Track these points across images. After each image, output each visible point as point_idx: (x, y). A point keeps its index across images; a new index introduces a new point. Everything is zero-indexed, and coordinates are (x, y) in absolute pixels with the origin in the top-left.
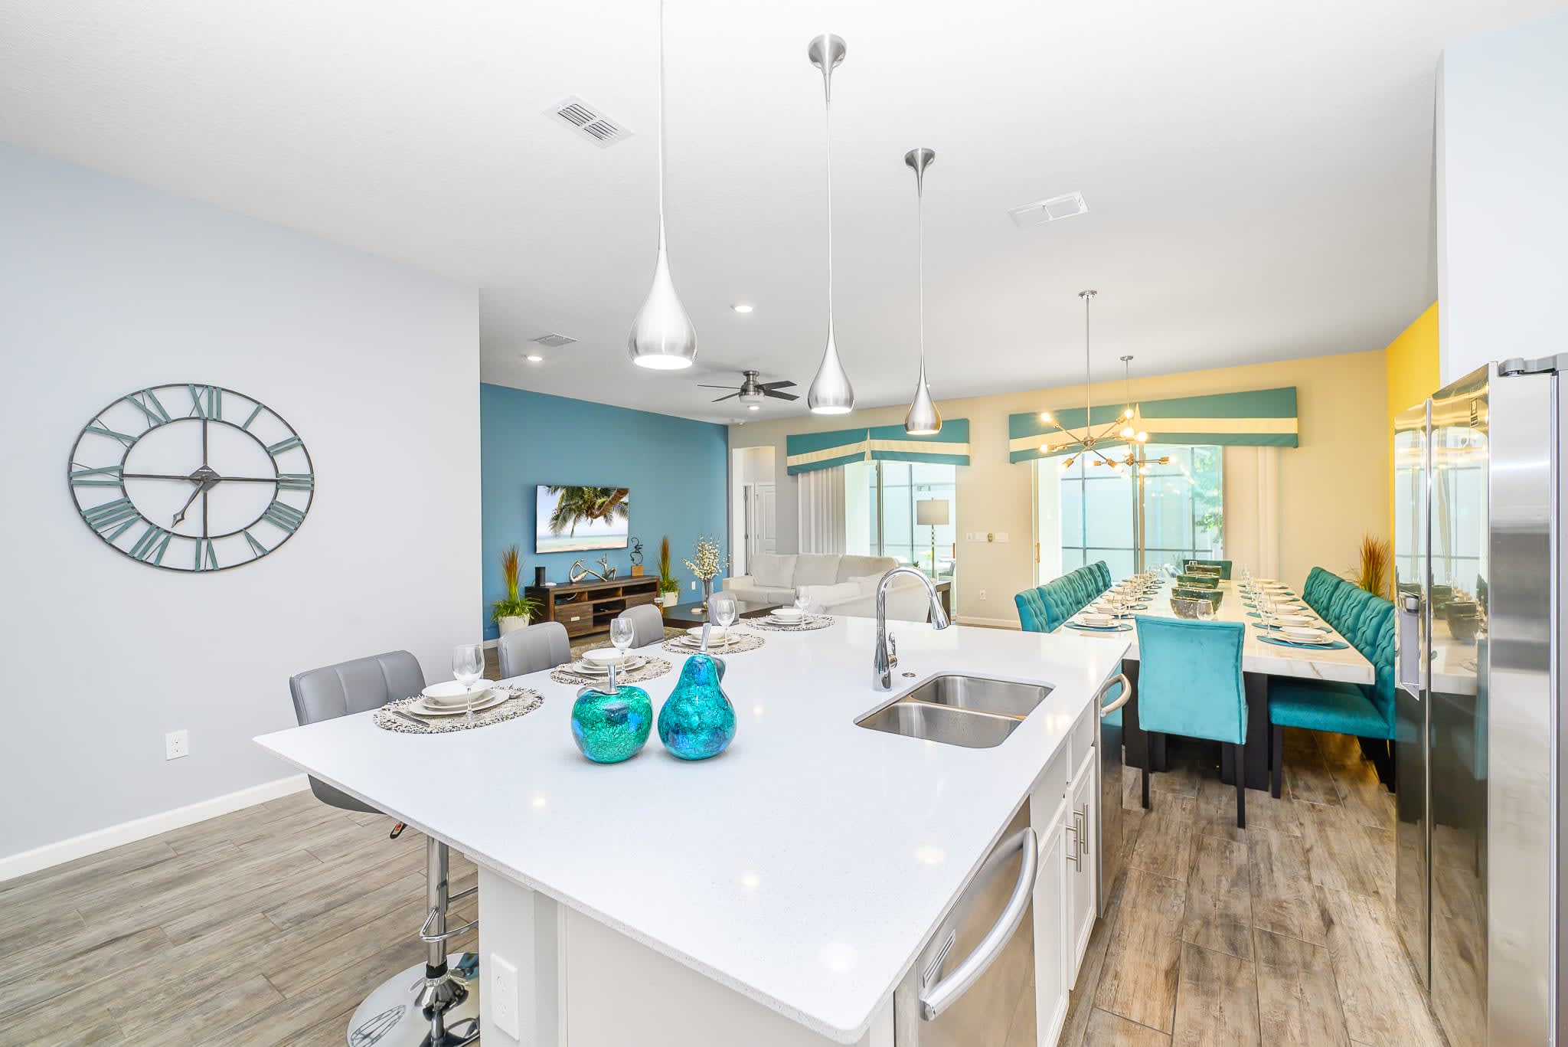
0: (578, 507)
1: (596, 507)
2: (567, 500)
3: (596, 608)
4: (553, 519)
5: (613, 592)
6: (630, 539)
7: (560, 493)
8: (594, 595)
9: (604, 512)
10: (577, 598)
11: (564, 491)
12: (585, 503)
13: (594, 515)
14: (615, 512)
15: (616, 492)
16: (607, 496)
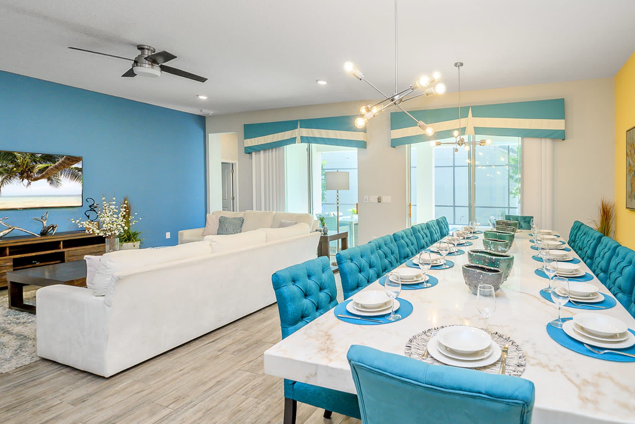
0: (6, 170)
1: (36, 170)
5: (55, 245)
6: (84, 199)
8: (15, 250)
9: (47, 175)
12: (17, 166)
13: (32, 177)
14: (63, 175)
15: (63, 159)
16: (51, 161)
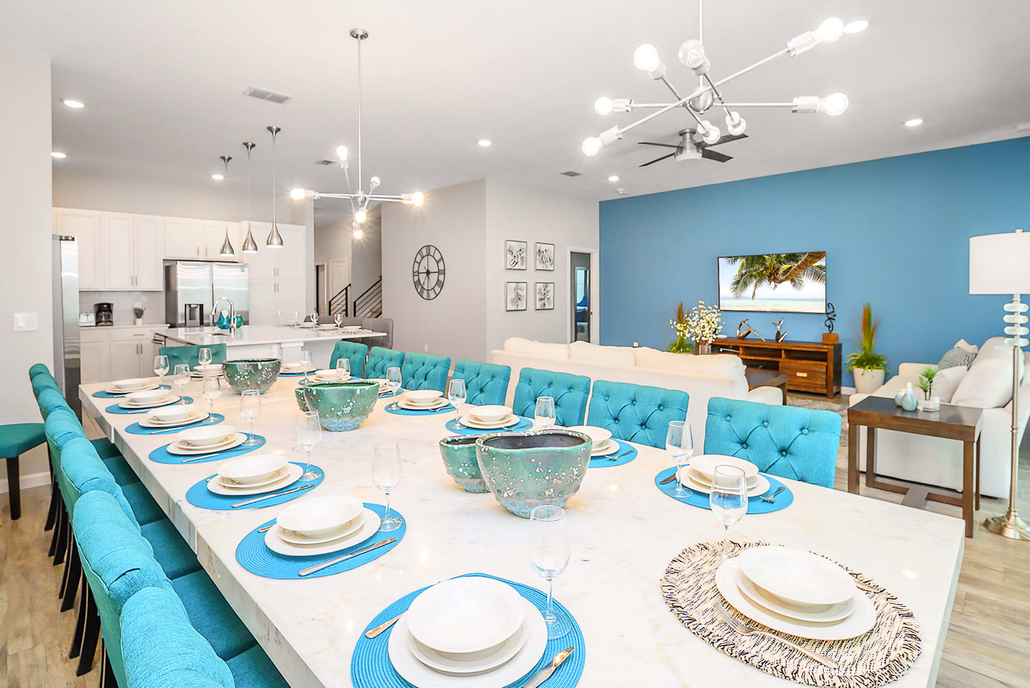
0: (759, 274)
1: (781, 272)
2: (747, 268)
4: (734, 284)
6: (827, 307)
7: (739, 262)
9: (791, 276)
11: (744, 260)
12: (766, 269)
13: (778, 280)
14: (805, 276)
15: (806, 257)
16: (795, 261)
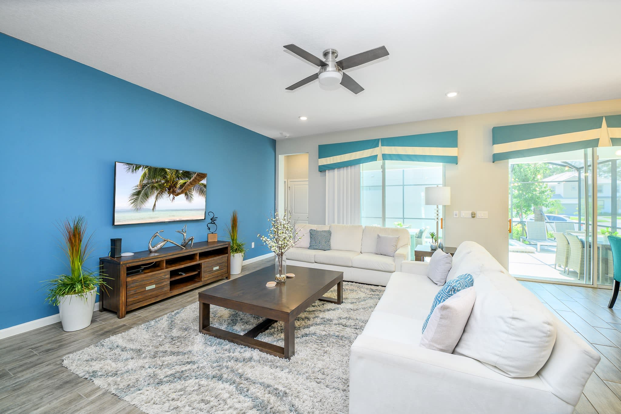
0: (160, 185)
1: (178, 186)
2: (149, 179)
3: (173, 273)
4: (134, 194)
5: (191, 257)
6: (207, 214)
7: (141, 172)
8: (171, 262)
9: (185, 191)
10: (156, 266)
11: (146, 170)
12: (167, 182)
13: (176, 193)
14: (194, 191)
15: (195, 175)
16: (188, 177)
